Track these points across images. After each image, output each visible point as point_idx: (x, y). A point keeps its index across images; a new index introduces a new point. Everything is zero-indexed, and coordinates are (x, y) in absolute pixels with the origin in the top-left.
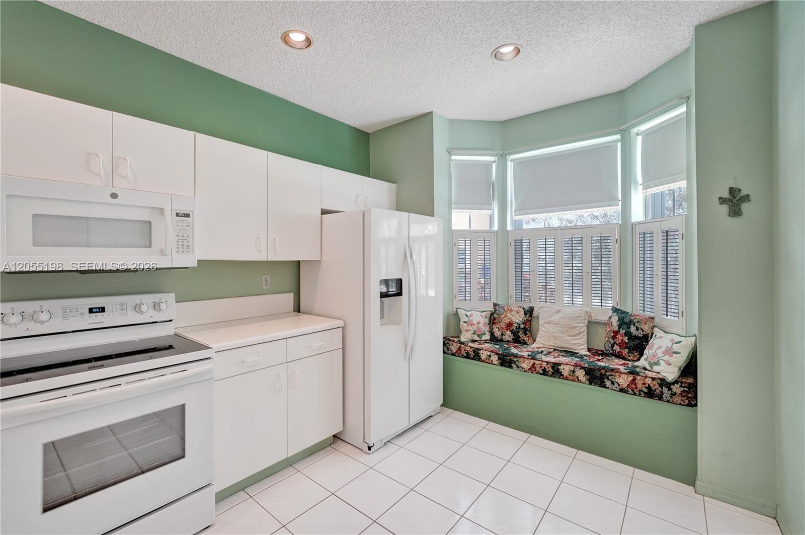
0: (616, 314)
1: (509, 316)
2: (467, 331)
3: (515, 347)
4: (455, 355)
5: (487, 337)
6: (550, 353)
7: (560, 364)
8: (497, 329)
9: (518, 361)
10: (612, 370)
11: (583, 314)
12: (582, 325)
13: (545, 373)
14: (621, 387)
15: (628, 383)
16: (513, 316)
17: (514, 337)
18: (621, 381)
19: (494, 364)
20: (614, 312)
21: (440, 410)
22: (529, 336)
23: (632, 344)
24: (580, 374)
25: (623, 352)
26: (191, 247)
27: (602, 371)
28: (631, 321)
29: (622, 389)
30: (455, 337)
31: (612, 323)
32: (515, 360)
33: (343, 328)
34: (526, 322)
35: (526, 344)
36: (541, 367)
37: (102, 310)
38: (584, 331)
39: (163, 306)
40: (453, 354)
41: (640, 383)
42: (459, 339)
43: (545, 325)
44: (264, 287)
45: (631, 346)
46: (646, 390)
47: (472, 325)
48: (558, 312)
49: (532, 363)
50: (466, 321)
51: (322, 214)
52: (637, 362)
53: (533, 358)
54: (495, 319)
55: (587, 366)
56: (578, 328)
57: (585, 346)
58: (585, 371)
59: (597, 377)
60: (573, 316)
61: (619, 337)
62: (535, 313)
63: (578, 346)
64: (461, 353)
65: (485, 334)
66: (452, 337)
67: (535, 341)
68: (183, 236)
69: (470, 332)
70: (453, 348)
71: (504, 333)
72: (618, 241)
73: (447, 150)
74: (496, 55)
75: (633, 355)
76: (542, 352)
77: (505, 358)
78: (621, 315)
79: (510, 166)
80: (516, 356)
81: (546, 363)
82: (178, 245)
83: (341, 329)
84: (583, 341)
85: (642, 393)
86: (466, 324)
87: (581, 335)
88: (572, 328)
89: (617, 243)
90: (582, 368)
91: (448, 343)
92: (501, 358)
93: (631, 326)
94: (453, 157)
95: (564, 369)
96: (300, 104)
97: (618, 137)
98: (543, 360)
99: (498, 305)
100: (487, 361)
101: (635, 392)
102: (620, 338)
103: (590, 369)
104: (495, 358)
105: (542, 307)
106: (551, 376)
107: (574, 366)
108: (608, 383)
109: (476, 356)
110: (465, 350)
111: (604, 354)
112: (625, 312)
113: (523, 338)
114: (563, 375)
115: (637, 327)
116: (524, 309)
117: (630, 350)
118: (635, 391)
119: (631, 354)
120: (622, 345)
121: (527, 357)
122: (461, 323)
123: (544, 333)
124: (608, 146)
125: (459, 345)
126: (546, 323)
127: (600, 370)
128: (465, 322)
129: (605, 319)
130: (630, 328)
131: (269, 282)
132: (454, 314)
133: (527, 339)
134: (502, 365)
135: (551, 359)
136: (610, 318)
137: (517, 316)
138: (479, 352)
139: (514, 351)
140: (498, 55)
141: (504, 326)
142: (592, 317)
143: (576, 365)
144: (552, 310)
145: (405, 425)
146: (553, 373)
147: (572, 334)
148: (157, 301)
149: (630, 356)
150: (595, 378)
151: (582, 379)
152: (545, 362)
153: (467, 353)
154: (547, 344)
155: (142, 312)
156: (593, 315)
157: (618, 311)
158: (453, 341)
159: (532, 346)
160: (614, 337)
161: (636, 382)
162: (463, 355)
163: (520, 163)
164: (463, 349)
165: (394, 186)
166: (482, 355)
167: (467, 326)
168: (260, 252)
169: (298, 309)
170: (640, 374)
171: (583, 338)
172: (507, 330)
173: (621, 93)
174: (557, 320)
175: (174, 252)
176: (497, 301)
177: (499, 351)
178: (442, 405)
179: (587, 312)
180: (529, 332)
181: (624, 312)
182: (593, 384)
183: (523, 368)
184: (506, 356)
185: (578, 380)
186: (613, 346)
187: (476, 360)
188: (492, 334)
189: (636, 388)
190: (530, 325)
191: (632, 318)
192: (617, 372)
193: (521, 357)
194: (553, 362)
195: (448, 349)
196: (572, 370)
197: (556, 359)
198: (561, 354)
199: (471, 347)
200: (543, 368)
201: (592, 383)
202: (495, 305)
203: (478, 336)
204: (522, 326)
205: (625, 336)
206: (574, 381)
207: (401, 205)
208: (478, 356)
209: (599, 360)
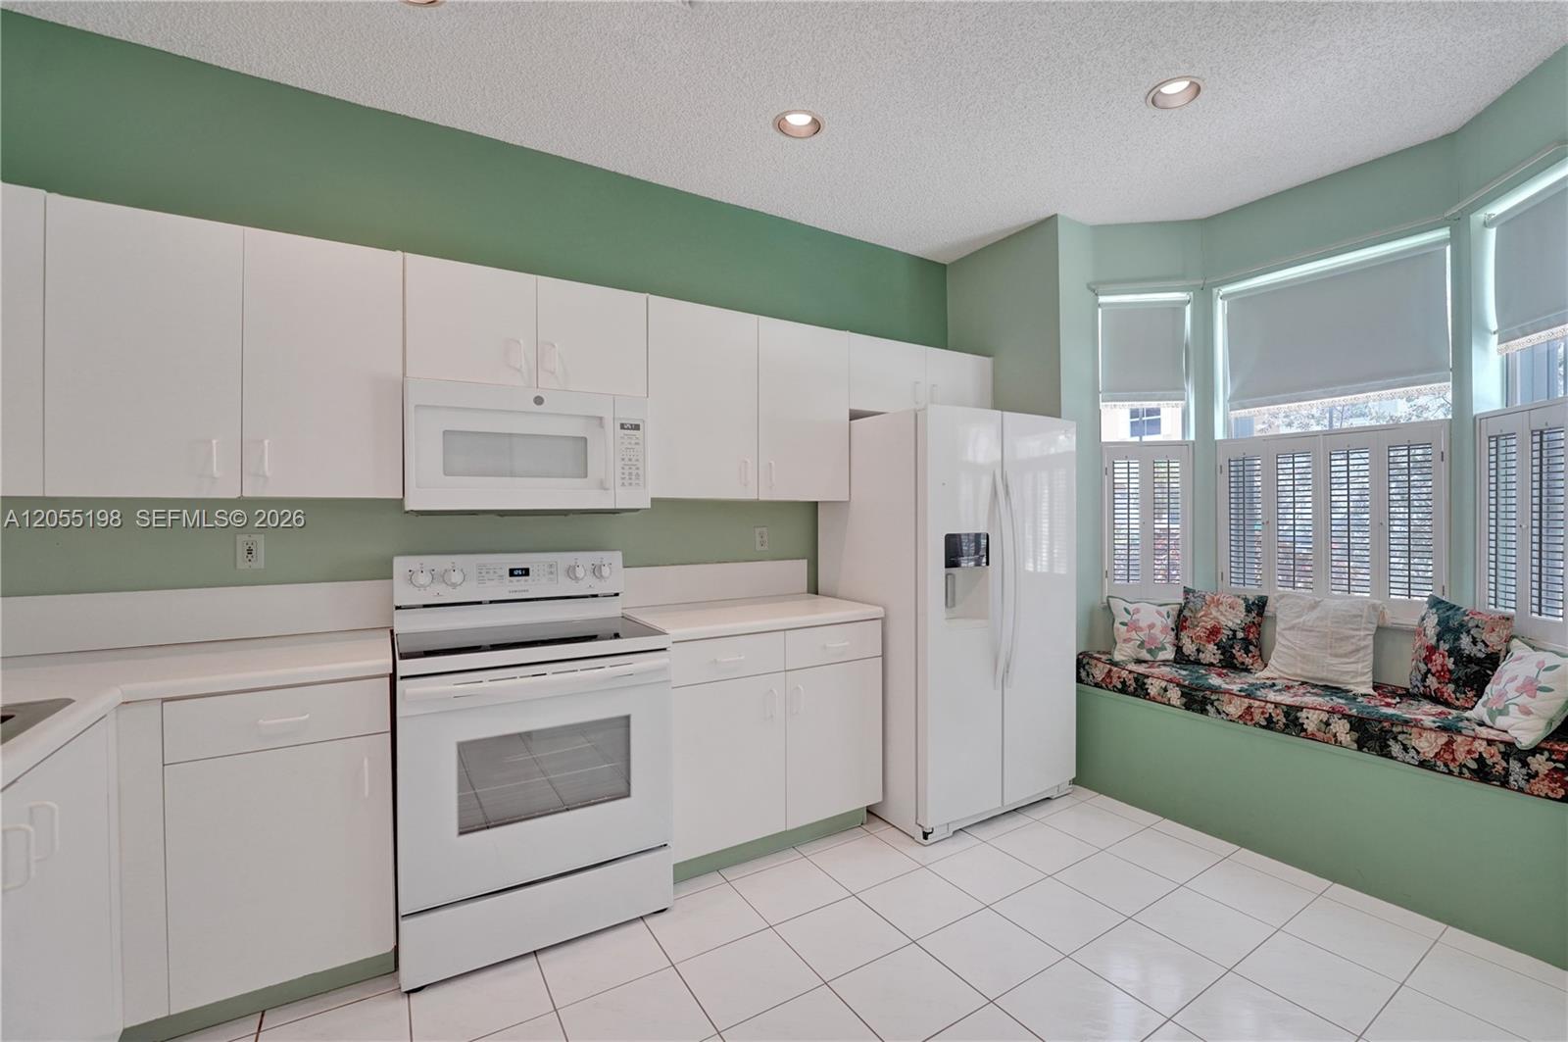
0: (1434, 610)
1: (1214, 613)
2: (1126, 641)
3: (1219, 675)
4: (1101, 687)
5: (1169, 654)
6: (1288, 688)
7: (1301, 709)
8: (1189, 640)
9: (1218, 700)
10: (1406, 722)
11: (1366, 610)
12: (1362, 633)
13: (1270, 724)
14: (1422, 757)
15: (1437, 750)
16: (1222, 614)
17: (1222, 657)
18: (1421, 745)
19: (1173, 706)
20: (1431, 607)
21: (1070, 791)
22: (1254, 656)
23: (1461, 673)
24: (1341, 727)
25: (1444, 690)
26: (641, 478)
27: (1385, 724)
28: (1461, 625)
29: (1425, 760)
30: (1104, 653)
31: (1425, 630)
32: (1213, 697)
33: (884, 621)
34: (1250, 627)
35: (1247, 670)
36: (1263, 713)
37: (526, 572)
38: (1365, 647)
39: (606, 571)
40: (1097, 685)
41: (1462, 749)
42: (1109, 657)
43: (1286, 633)
44: (759, 548)
45: (1459, 678)
46: (1474, 766)
47: (1137, 629)
48: (1314, 606)
49: (1246, 705)
50: (1126, 621)
51: (850, 420)
52: (1469, 712)
53: (1248, 696)
54: (1186, 619)
55: (1356, 714)
56: (1354, 640)
57: (1369, 678)
58: (1350, 723)
59: (1373, 736)
60: (1343, 615)
61: (1438, 659)
62: (1269, 610)
63: (1352, 678)
64: (1111, 683)
65: (1163, 648)
66: (1099, 652)
67: (1266, 666)
68: (630, 460)
69: (1132, 643)
70: (1098, 672)
71: (1202, 648)
72: (1446, 456)
73: (1089, 287)
74: (1155, 100)
75: (1463, 696)
76: (1274, 685)
77: (1194, 693)
78: (1444, 612)
79: (1220, 309)
80: (1215, 690)
81: (1273, 706)
82: (623, 474)
83: (880, 621)
84: (1363, 668)
85: (1465, 770)
86: (1125, 628)
87: (1361, 654)
88: (1342, 639)
89: (1442, 460)
90: (1344, 716)
91: (1088, 663)
92: (1187, 693)
93: (1462, 636)
94: (1102, 299)
95: (1307, 718)
96: (818, 226)
97: (1443, 233)
98: (1268, 699)
99: (1194, 592)
100: (1159, 699)
101: (1451, 768)
102: (1439, 661)
103: (1361, 719)
104: (1174, 694)
105: (1282, 597)
106: (1283, 731)
107: (1328, 712)
108: (1396, 749)
109: (1138, 688)
110: (1119, 678)
111: (1407, 695)
112: (1455, 606)
113: (1240, 659)
114: (1305, 730)
115: (1473, 637)
116: (1246, 600)
117: (1457, 686)
118: (1452, 766)
119: (1461, 693)
120: (1443, 675)
121: (1238, 693)
122: (1117, 625)
123: (1285, 650)
124: (1428, 253)
125: (1109, 666)
126: (1289, 629)
127: (1380, 722)
128: (1122, 623)
129: (1413, 622)
130: (1458, 639)
131: (765, 538)
132: (1104, 609)
133: (1251, 661)
134: (1187, 707)
135: (1286, 699)
136: (1423, 619)
137: (1230, 614)
138: (1146, 681)
139: (1215, 681)
140: (1158, 98)
141: (1202, 634)
142: (1386, 617)
143: (1332, 712)
144: (1302, 603)
145: (994, 806)
146: (1286, 726)
147: (1341, 651)
148: (597, 563)
149: (1458, 699)
150: (1371, 737)
151: (1343, 739)
152: (1272, 703)
153: (1124, 683)
154: (1290, 672)
155: (576, 579)
156: (1388, 613)
157: (1439, 606)
158: (1099, 659)
159: (1256, 675)
160: (1427, 660)
161: (1454, 747)
162: (1114, 686)
163: (1237, 302)
164: (1115, 676)
165: (988, 361)
166: (1150, 687)
167: (1128, 631)
168: (745, 485)
169: (814, 589)
170: (1464, 731)
171: (1363, 661)
172: (1209, 642)
173: (1450, 138)
174: (1310, 624)
175: (619, 482)
176: (1193, 585)
177: (1185, 681)
178: (1074, 782)
179: (1374, 607)
180: (1256, 647)
181: (1452, 607)
182: (1365, 749)
183: (1228, 715)
184: (1196, 690)
185: (1336, 741)
186: (1424, 680)
187: (1138, 696)
188: (1179, 649)
189: (1454, 760)
190: (1259, 634)
191: (1466, 618)
192: (1416, 726)
193: (1225, 693)
194: (1288, 703)
195: (1088, 675)
196: (1325, 719)
197: (1295, 699)
198: (1312, 691)
199: (1130, 672)
200: (1267, 716)
201: (1364, 747)
202: (1187, 591)
203: (1150, 651)
204: (1240, 635)
205: (1449, 657)
206: (1327, 743)
207: (1002, 399)
208: (1143, 690)
209: (1388, 705)
